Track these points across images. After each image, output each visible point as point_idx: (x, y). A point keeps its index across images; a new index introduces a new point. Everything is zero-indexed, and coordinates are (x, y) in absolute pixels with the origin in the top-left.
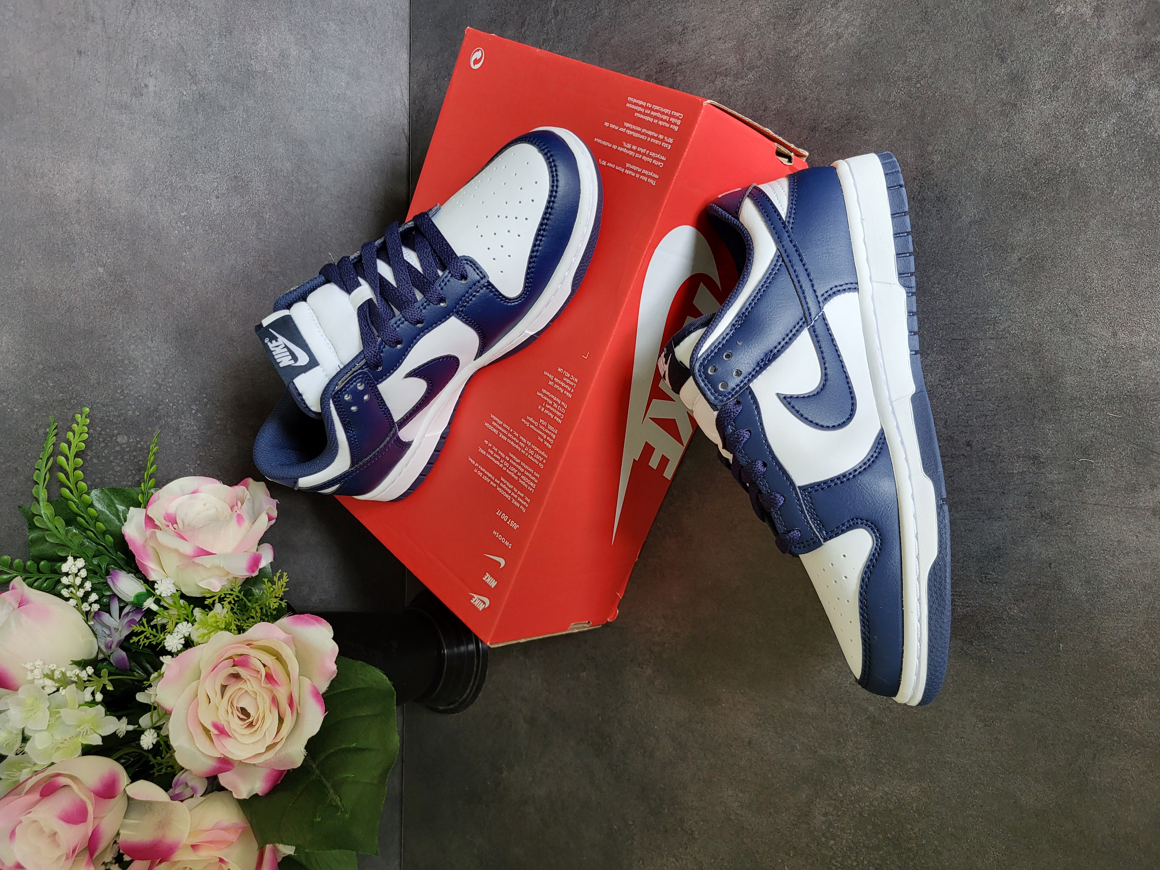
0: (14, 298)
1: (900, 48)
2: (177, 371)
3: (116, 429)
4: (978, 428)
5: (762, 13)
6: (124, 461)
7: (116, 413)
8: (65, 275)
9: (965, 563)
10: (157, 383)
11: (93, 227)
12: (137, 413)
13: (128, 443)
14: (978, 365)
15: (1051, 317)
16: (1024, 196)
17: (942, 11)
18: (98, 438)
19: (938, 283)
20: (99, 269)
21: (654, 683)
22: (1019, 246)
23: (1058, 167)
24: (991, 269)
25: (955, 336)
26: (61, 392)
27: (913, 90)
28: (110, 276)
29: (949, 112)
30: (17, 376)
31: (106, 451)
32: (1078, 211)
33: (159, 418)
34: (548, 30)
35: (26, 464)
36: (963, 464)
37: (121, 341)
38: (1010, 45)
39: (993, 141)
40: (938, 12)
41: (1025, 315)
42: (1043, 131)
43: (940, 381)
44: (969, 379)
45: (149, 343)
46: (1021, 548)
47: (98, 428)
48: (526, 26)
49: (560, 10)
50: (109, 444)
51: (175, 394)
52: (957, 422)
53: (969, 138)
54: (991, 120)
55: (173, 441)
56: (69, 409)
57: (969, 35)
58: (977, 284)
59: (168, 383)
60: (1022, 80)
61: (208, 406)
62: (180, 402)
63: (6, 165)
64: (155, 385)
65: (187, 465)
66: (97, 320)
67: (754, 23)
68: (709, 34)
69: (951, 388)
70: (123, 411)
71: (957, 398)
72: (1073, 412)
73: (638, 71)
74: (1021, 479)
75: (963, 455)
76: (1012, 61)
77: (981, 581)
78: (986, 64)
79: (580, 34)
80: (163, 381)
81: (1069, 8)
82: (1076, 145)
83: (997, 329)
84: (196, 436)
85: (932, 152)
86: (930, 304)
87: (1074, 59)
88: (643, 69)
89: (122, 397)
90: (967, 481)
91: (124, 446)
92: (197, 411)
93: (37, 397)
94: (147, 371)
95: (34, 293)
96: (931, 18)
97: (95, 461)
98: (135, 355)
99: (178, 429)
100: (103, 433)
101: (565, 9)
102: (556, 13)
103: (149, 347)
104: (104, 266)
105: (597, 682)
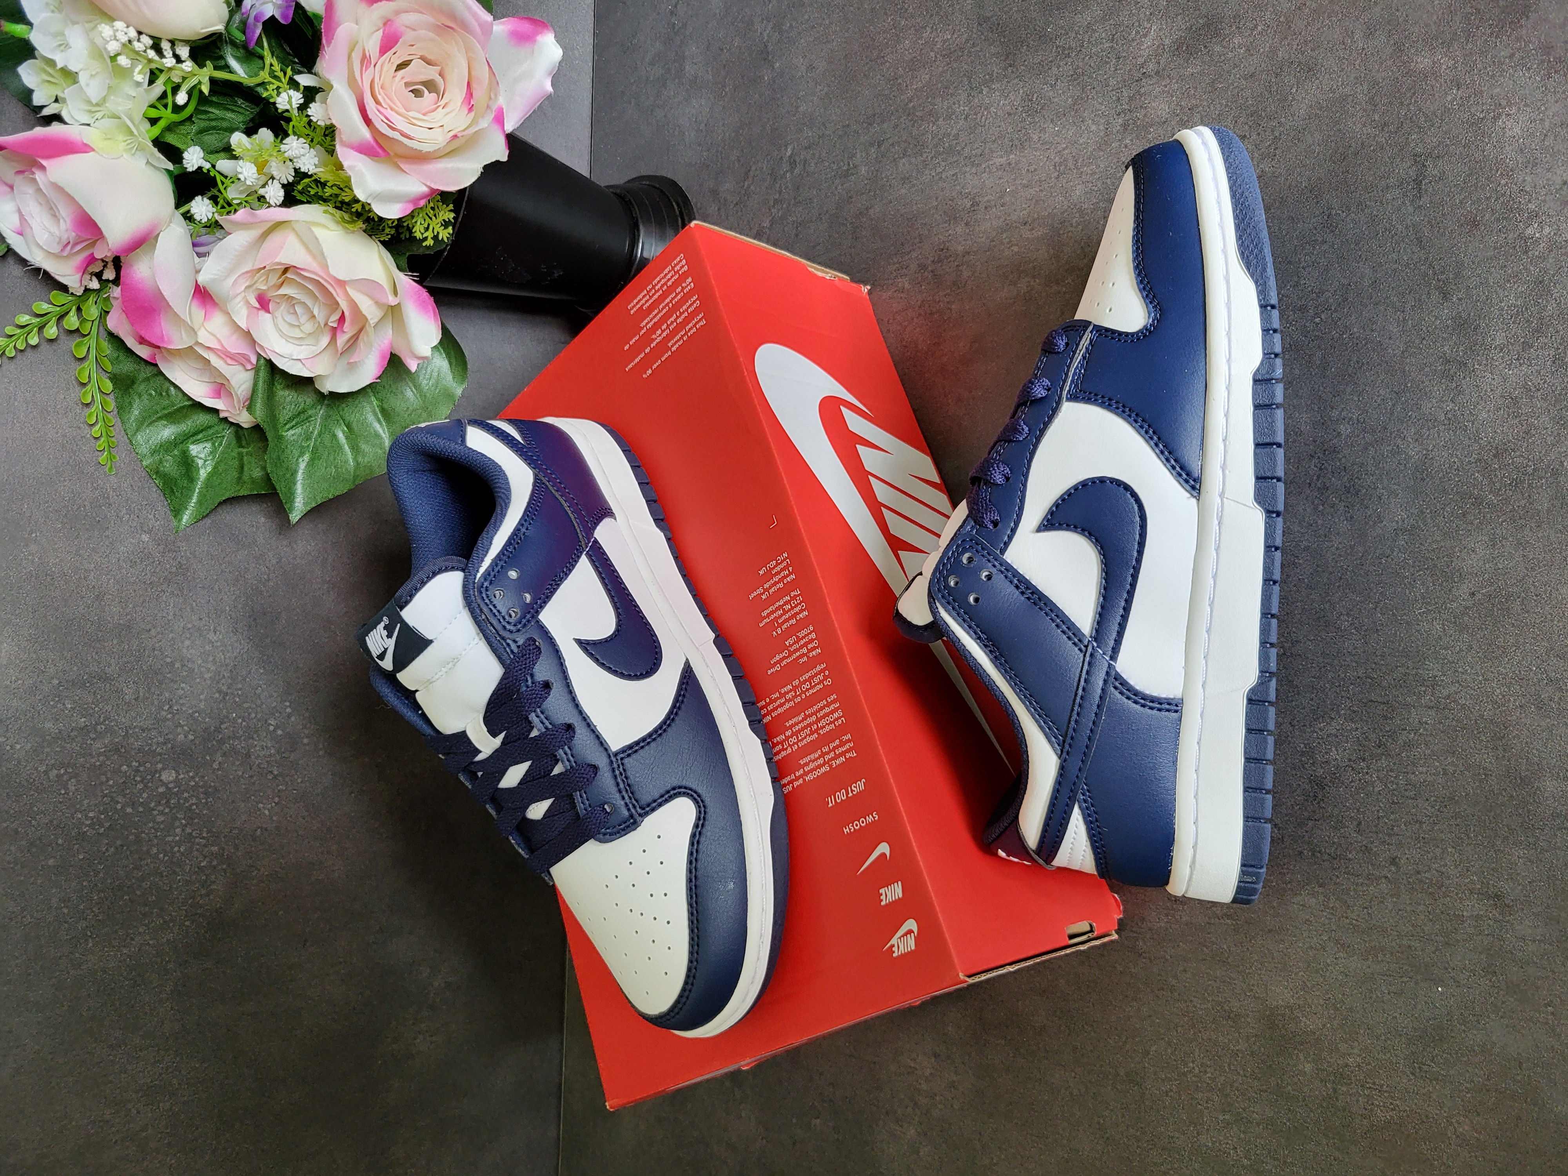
0: (20, 588)
1: (1290, 262)
2: (250, 672)
3: (160, 762)
4: (1409, 840)
5: (1086, 193)
6: (170, 807)
7: (161, 740)
8: (93, 550)
9: (1389, 1042)
10: (220, 691)
11: (136, 479)
12: (191, 737)
13: (176, 780)
14: (1408, 745)
15: (1521, 687)
16: (1479, 501)
17: (1353, 215)
18: (135, 776)
19: (1348, 614)
20: (143, 536)
21: (918, 1152)
22: (1471, 574)
23: (1530, 463)
24: (1429, 603)
25: (1373, 697)
26: (83, 716)
27: (1310, 326)
28: (159, 545)
29: (1363, 364)
30: (21, 699)
31: (145, 795)
32: (1562, 533)
33: (222, 742)
34: (780, 187)
35: (30, 821)
36: (1386, 892)
37: (171, 636)
38: (1457, 275)
39: (1430, 413)
40: (1347, 216)
41: (1481, 678)
42: (1507, 407)
43: (1350, 760)
44: (1394, 764)
45: (211, 636)
46: (1475, 1032)
47: (134, 763)
48: (750, 179)
49: (798, 161)
50: (150, 785)
51: (245, 705)
52: (1376, 826)
53: (1394, 405)
54: (1427, 383)
55: (240, 773)
56: (94, 739)
57: (1394, 255)
58: (1407, 623)
59: (237, 689)
60: (1475, 329)
61: (293, 719)
62: (253, 715)
63: (15, 400)
64: (217, 695)
65: (261, 806)
66: (138, 609)
67: (1075, 205)
68: (1009, 215)
69: (1367, 773)
70: (171, 736)
71: (1377, 789)
72: (1556, 835)
73: (907, 257)
74: (1475, 927)
75: (1386, 877)
76: (1460, 299)
77: (1413, 1074)
78: (1420, 300)
79: (826, 196)
80: (229, 688)
81: (1547, 230)
82: (1559, 434)
83: (1438, 694)
84: (274, 764)
85: (1338, 420)
86: (1335, 644)
87: (1555, 305)
88: (914, 255)
89: (169, 716)
90: (1392, 917)
91: (171, 785)
92: (277, 727)
93: (48, 725)
94: (207, 676)
95: (49, 578)
96: (1337, 224)
97: (129, 810)
98: (191, 654)
99: (248, 755)
100: (142, 769)
101: (805, 161)
102: (793, 164)
103: (211, 642)
104: (149, 532)
105: (836, 1136)
